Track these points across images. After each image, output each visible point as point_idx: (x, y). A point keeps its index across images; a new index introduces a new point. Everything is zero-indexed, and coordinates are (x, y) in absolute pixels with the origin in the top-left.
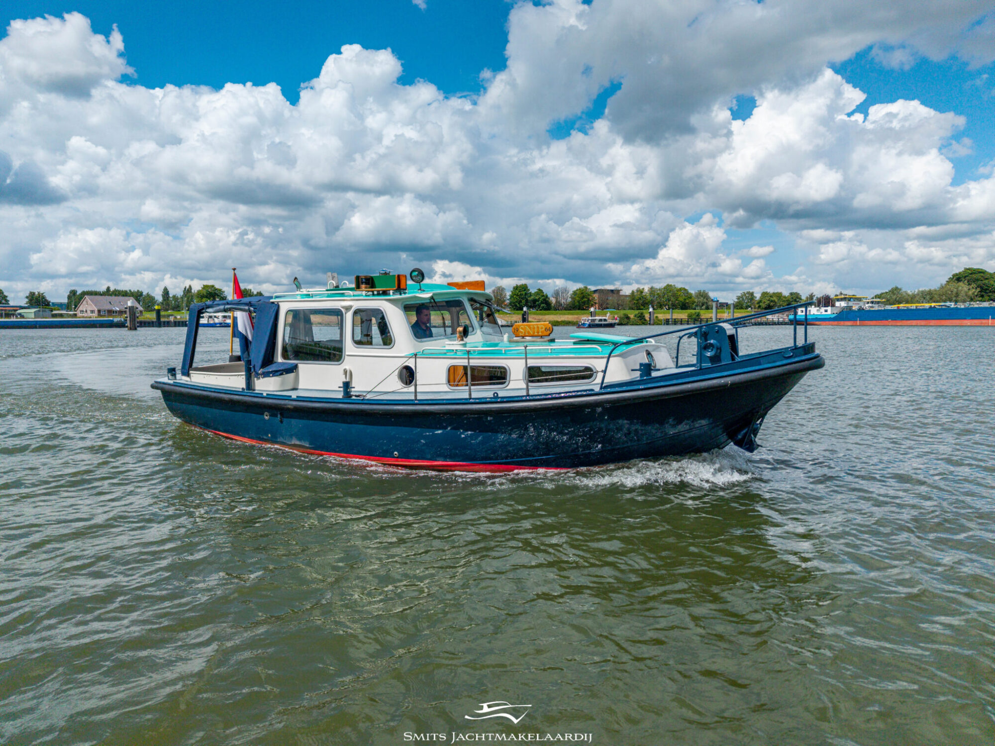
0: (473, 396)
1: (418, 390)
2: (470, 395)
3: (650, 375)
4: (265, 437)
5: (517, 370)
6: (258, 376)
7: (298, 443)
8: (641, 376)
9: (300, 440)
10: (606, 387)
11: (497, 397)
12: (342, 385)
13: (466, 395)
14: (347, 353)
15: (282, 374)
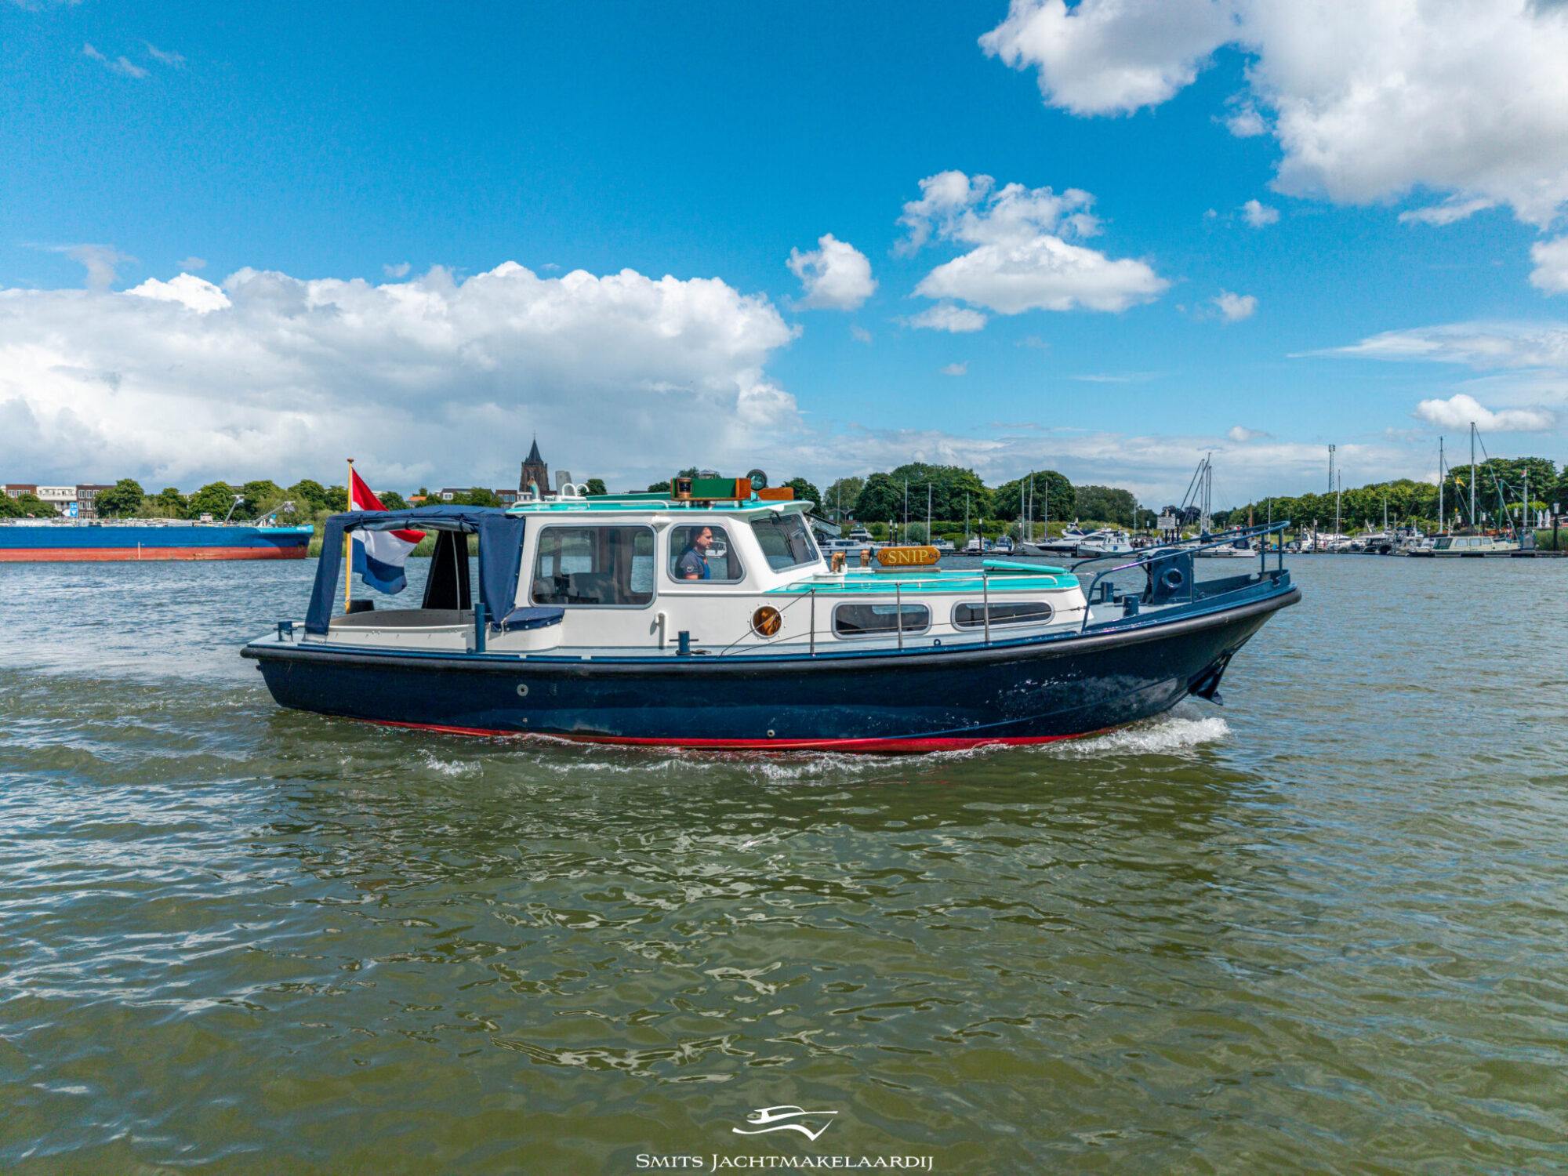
0: (904, 646)
1: (816, 640)
2: (900, 643)
3: (1136, 611)
4: (516, 723)
5: (941, 609)
6: (497, 627)
7: (587, 727)
8: (1127, 613)
9: (591, 723)
10: (1092, 627)
11: (939, 645)
12: (677, 637)
13: (894, 644)
14: (661, 591)
15: (545, 625)
